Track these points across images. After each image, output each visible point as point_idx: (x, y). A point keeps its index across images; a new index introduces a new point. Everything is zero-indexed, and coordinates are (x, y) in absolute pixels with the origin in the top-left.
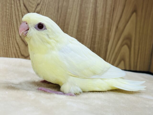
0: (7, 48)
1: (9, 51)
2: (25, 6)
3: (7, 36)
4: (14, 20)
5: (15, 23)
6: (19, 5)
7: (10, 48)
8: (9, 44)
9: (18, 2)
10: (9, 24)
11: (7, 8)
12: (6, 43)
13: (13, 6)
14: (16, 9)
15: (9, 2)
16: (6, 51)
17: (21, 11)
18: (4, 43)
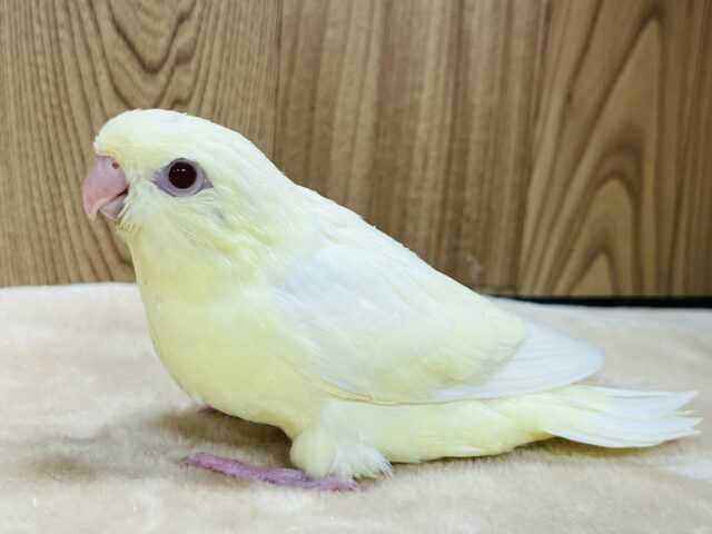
0: (53, 234)
1: (61, 244)
2: (119, 29)
3: (48, 178)
4: (76, 101)
5: (79, 113)
6: (90, 27)
7: (63, 234)
8: (59, 213)
9: (86, 15)
10: (49, 121)
11: (38, 46)
12: (44, 213)
13: (63, 34)
14: (80, 50)
15: (43, 16)
16: (46, 246)
17: (104, 55)
18: (34, 210)
